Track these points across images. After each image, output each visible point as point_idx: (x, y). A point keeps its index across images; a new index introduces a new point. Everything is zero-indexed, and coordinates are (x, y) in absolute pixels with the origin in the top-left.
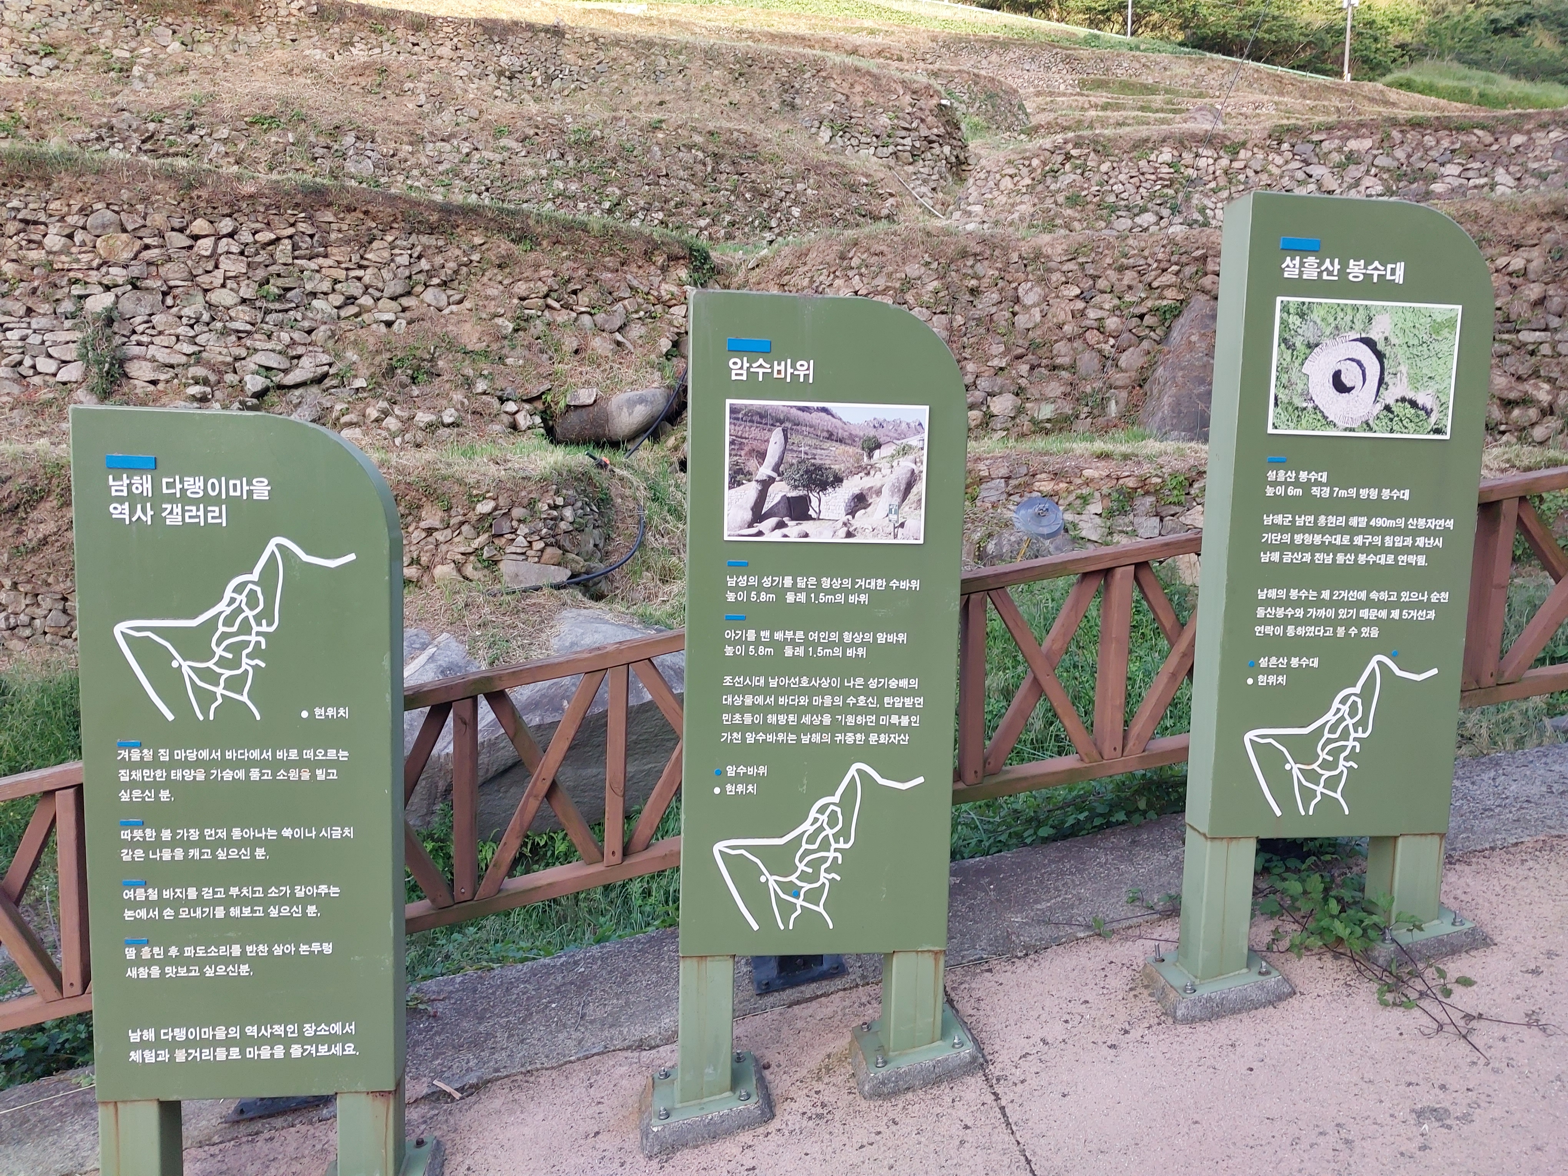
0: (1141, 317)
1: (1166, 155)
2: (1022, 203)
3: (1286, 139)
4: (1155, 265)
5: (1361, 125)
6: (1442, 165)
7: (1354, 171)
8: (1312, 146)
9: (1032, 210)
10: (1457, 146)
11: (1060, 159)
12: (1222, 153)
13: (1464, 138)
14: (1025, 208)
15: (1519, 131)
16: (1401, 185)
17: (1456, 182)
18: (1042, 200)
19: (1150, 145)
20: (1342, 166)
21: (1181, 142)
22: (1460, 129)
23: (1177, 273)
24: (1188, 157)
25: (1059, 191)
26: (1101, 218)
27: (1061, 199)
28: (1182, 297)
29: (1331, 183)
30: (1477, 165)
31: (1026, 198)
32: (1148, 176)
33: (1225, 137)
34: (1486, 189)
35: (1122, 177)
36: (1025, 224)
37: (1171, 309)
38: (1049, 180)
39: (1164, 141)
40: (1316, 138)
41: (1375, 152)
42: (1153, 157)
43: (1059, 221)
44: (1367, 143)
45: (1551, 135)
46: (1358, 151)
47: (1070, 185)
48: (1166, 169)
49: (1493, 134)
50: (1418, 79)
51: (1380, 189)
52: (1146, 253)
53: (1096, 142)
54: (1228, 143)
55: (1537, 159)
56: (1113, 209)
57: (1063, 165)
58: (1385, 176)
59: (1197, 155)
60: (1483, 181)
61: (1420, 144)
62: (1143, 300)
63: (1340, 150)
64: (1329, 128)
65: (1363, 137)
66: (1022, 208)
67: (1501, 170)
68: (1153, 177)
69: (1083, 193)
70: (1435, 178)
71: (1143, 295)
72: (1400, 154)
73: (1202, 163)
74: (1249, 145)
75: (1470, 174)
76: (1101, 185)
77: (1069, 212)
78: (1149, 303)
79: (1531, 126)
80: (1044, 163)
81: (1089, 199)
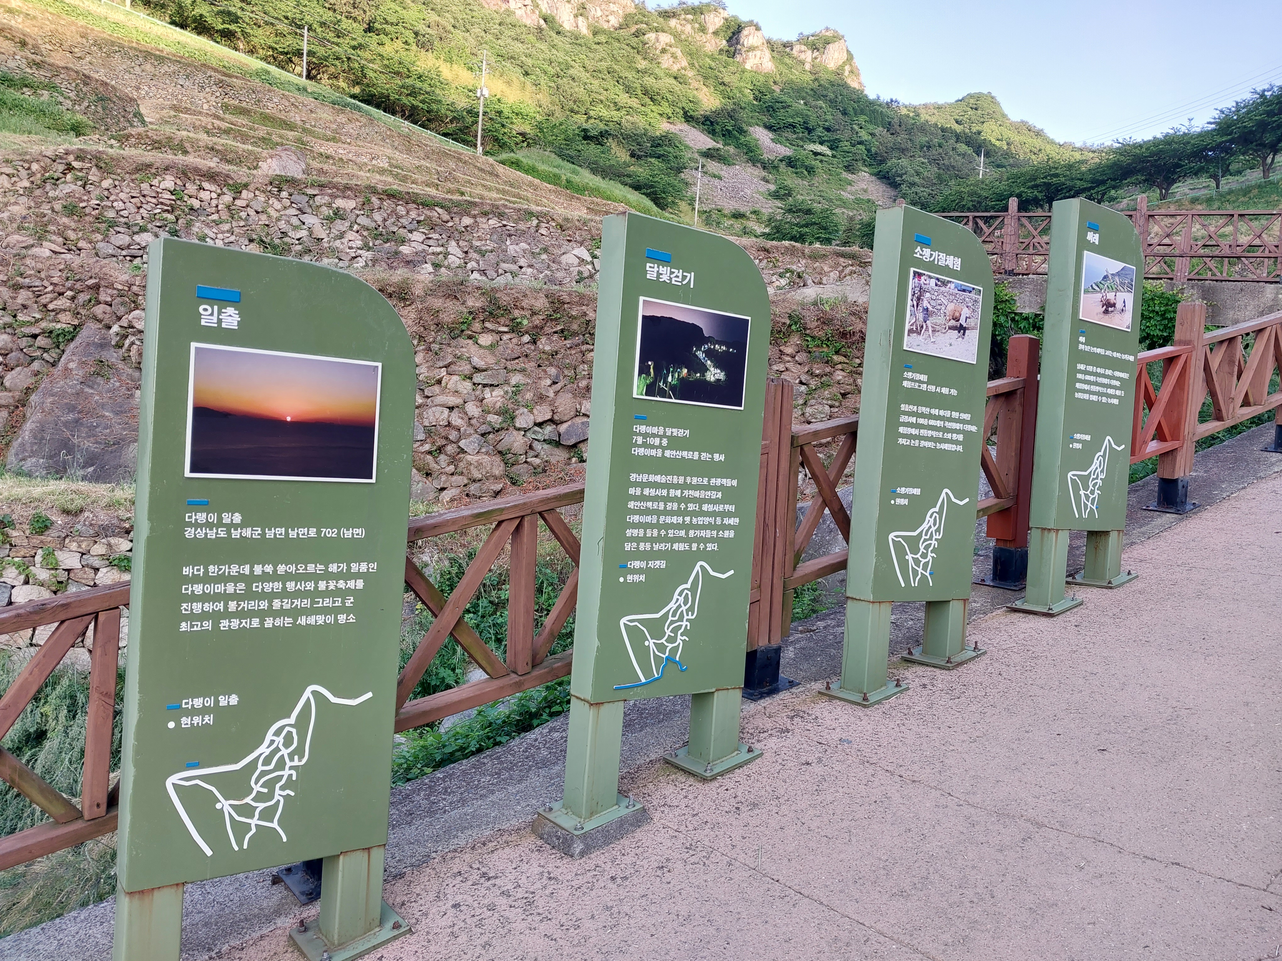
0: (35, 336)
1: (169, 182)
2: (16, 203)
3: (285, 188)
4: (50, 288)
5: (347, 188)
6: (411, 231)
7: (340, 226)
8: (307, 199)
9: (24, 212)
10: (422, 218)
11: (61, 168)
12: (225, 190)
13: (428, 213)
14: (18, 210)
15: (468, 215)
16: (377, 242)
17: (420, 247)
18: (38, 205)
19: (153, 171)
20: (330, 220)
21: (184, 174)
22: (424, 205)
23: (73, 298)
24: (191, 188)
25: (56, 198)
26: (98, 230)
27: (58, 207)
28: (76, 322)
29: (320, 232)
30: (436, 236)
31: (23, 199)
32: (150, 199)
33: (228, 176)
34: (441, 256)
35: (122, 196)
36: (15, 225)
37: (64, 333)
38: (48, 187)
39: (167, 169)
40: (310, 191)
41: (358, 212)
42: (155, 182)
43: (52, 228)
44: (352, 204)
45: (491, 222)
46: (345, 210)
47: (69, 195)
48: (168, 195)
49: (449, 213)
50: (524, 161)
51: (359, 243)
52: (43, 275)
53: (99, 159)
54: (231, 182)
55: (480, 239)
56: (112, 224)
57: (65, 174)
58: (365, 233)
59: (201, 188)
60: (439, 249)
61: (394, 211)
62: (37, 321)
63: (329, 206)
64: (322, 186)
65: (348, 197)
66: (15, 209)
67: (453, 243)
68: (154, 200)
69: (83, 205)
70: (403, 242)
71: (38, 316)
72: (378, 217)
73: (204, 195)
74: (251, 187)
75: (431, 242)
76: (101, 200)
77: (65, 220)
78: (43, 324)
79: (476, 212)
80: (45, 169)
81: (87, 210)
